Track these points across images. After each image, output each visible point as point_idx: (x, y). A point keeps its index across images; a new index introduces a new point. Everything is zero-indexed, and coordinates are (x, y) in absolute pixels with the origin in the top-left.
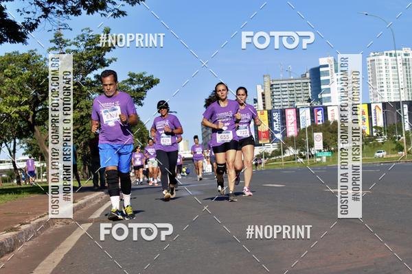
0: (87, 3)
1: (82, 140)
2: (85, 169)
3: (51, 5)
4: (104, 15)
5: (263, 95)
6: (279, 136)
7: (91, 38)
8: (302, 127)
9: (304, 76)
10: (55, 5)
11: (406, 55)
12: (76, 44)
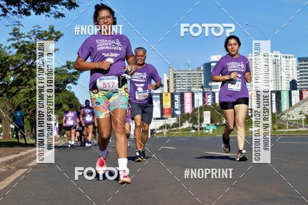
0: (36, 6)
1: (31, 109)
2: (32, 130)
3: (9, 7)
4: (48, 16)
5: (168, 81)
6: (178, 113)
7: (40, 32)
8: (196, 107)
9: (199, 69)
10: (12, 7)
11: (276, 56)
12: (29, 37)
